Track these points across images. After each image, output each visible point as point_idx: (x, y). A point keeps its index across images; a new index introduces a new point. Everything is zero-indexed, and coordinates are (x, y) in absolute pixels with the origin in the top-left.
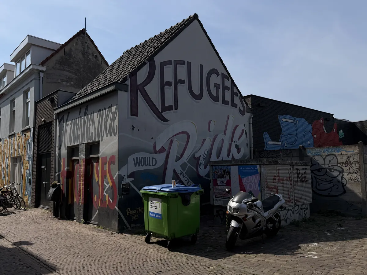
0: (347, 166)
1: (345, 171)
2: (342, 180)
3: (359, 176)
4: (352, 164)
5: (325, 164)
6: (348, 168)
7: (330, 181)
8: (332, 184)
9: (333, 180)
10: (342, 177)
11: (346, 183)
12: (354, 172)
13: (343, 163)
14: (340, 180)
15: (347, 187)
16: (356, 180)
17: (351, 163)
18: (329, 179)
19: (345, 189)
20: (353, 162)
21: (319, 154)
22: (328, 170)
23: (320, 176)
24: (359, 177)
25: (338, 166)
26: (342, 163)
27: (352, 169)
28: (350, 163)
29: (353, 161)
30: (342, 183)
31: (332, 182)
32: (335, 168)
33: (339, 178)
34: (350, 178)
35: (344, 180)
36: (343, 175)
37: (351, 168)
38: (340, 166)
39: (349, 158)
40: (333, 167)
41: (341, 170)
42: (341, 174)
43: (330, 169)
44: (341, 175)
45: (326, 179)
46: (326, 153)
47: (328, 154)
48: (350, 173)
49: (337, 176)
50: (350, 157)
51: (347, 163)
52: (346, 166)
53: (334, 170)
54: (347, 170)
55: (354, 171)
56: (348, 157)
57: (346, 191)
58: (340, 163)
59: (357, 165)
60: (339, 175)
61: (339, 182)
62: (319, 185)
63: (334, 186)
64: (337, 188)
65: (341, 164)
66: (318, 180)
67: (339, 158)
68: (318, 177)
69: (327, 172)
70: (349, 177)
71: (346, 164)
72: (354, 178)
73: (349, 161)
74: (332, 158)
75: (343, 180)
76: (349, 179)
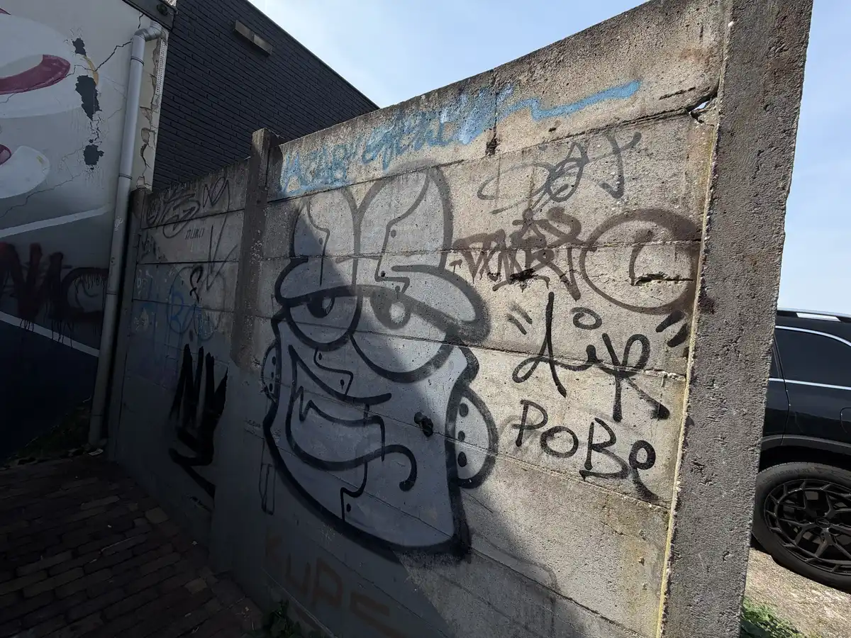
0: (524, 276)
1: (500, 329)
2: (451, 417)
3: (661, 413)
4: (591, 246)
5: (356, 257)
6: (531, 298)
7: (368, 402)
8: (376, 429)
9: (387, 397)
10: (461, 388)
11: (490, 462)
12: (602, 353)
13: (492, 243)
14: (439, 406)
15: (484, 505)
16: (602, 463)
17: (583, 237)
18: (368, 384)
19: (472, 523)
20: (601, 231)
21: (339, 175)
22: (368, 308)
23: (317, 347)
24: (662, 436)
25: (440, 271)
26: (486, 239)
27: (579, 313)
28: (565, 239)
29: (600, 219)
30: (450, 448)
31: (378, 420)
32: (424, 289)
33: (436, 391)
34: (534, 416)
35: (471, 424)
36: (472, 370)
37: (564, 304)
38: (463, 272)
39: (560, 182)
40: (406, 281)
41: (463, 311)
42: (456, 354)
43: (382, 300)
44: (457, 361)
45: (347, 378)
46: (377, 163)
47: (392, 167)
48: (546, 353)
49: (423, 373)
50: (582, 162)
51: (526, 245)
52: (513, 278)
53: (413, 307)
54: (518, 319)
55: (594, 338)
56: (555, 173)
57: (477, 545)
58: (462, 247)
59: (651, 260)
60: (437, 362)
61: (426, 425)
62: (302, 418)
63: (383, 453)
64: (407, 485)
65: (476, 256)
66: (303, 378)
67: (463, 196)
68: (307, 355)
69: (360, 326)
70: (526, 404)
71: (521, 256)
72: (579, 423)
73: (557, 214)
74: (408, 201)
75: (462, 424)
76: (525, 428)
